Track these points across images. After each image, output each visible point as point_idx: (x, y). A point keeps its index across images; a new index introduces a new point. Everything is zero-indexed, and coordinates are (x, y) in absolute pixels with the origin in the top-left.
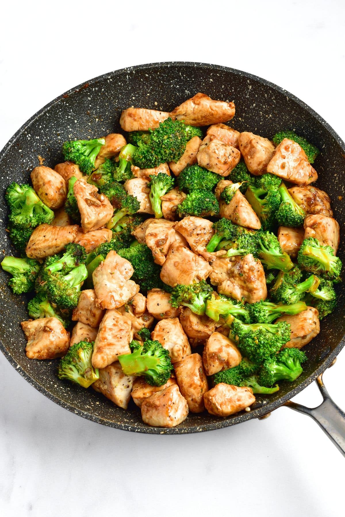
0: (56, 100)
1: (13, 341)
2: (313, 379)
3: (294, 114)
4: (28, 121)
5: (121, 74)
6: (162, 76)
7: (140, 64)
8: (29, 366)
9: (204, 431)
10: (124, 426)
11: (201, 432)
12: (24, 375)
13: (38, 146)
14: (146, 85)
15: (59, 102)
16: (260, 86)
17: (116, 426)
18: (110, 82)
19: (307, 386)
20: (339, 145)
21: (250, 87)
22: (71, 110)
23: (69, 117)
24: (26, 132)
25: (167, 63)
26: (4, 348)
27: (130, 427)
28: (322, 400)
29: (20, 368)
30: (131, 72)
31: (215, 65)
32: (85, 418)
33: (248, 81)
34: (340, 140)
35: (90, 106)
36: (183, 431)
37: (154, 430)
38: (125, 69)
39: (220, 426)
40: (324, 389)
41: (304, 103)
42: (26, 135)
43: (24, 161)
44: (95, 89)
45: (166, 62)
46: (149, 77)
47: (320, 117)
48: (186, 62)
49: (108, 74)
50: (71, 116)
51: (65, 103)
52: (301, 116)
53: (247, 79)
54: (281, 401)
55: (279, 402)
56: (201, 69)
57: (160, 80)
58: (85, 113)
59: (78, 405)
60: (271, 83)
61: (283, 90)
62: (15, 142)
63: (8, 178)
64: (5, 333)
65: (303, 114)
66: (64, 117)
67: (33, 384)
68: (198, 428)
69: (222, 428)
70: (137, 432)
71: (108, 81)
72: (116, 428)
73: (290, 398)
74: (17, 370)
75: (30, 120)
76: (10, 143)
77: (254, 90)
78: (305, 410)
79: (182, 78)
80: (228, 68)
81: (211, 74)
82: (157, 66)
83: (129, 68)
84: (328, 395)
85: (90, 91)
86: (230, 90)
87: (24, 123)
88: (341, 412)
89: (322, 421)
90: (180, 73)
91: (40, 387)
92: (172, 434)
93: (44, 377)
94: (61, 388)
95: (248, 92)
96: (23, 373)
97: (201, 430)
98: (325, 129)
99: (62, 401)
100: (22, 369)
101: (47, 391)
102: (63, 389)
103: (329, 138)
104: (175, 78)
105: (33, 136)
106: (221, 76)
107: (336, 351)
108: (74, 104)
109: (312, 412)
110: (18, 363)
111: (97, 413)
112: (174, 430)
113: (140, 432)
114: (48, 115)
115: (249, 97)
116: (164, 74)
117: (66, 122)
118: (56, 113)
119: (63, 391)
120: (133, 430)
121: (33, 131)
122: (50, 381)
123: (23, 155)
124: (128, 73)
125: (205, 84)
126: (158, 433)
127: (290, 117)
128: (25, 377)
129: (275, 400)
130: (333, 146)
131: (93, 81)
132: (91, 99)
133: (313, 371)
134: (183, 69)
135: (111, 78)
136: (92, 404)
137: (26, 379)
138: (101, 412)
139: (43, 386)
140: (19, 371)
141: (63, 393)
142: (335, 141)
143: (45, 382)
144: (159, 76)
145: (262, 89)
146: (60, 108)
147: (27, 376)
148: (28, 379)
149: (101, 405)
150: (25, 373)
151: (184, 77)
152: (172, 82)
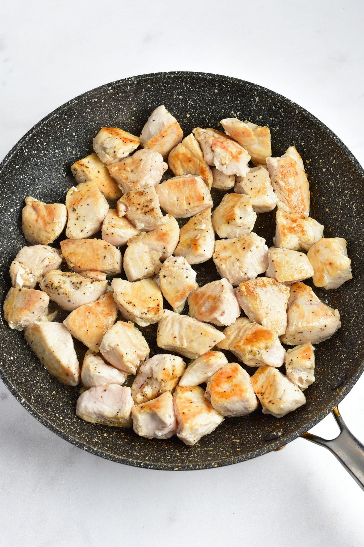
0: (54, 112)
1: (15, 371)
2: (330, 410)
3: (303, 127)
4: (25, 135)
5: (123, 85)
6: (165, 86)
7: (142, 74)
8: (33, 398)
9: (220, 466)
10: (137, 462)
11: (216, 467)
12: (30, 410)
13: (35, 161)
14: (148, 95)
15: (58, 114)
16: (268, 98)
17: (127, 462)
18: (110, 93)
19: (324, 417)
20: (351, 162)
21: (257, 99)
22: (70, 123)
23: (68, 130)
24: (23, 148)
25: (170, 73)
26: (8, 381)
27: (142, 464)
28: (339, 431)
29: (25, 402)
30: (133, 83)
31: (221, 76)
32: (96, 455)
33: (255, 93)
34: (353, 156)
35: (89, 117)
36: (198, 467)
37: (168, 466)
38: (127, 79)
39: (235, 461)
40: (340, 419)
41: (314, 116)
42: (23, 150)
43: (21, 177)
44: (95, 100)
45: (169, 72)
46: (150, 88)
47: (330, 131)
48: (190, 72)
49: (109, 85)
50: (70, 128)
51: (63, 115)
52: (311, 131)
53: (254, 91)
54: (298, 433)
55: (296, 434)
56: (206, 79)
57: (162, 90)
58: (83, 125)
59: (86, 440)
60: (280, 95)
61: (292, 102)
62: (12, 158)
63: (4, 195)
64: (6, 362)
65: (313, 128)
66: (62, 130)
67: (39, 419)
68: (213, 464)
69: (238, 463)
70: (150, 468)
72: (128, 465)
73: (307, 431)
74: (22, 404)
75: (27, 135)
76: (6, 159)
77: (261, 101)
78: (323, 442)
79: (186, 88)
80: (235, 79)
81: (217, 85)
82: (160, 76)
83: (130, 78)
84: (345, 426)
85: (90, 102)
86: (235, 101)
87: (21, 138)
88: (360, 445)
89: (340, 454)
90: (184, 84)
91: (46, 423)
92: (187, 470)
93: (49, 409)
94: (67, 419)
95: (254, 104)
96: (28, 408)
97: (216, 465)
98: (337, 144)
99: (71, 437)
100: (28, 403)
101: (54, 426)
102: (69, 421)
103: (340, 153)
104: (179, 88)
105: (30, 150)
106: (226, 87)
107: (353, 380)
108: (72, 116)
109: (329, 444)
110: (22, 397)
111: (106, 447)
112: (188, 466)
113: (153, 469)
114: (46, 129)
115: (256, 109)
116: (167, 84)
117: (64, 135)
118: (54, 126)
119: (69, 423)
120: (146, 467)
121: (30, 145)
122: (56, 413)
123: (20, 172)
124: (129, 84)
125: (210, 95)
126: (172, 469)
127: (299, 131)
128: (31, 412)
129: (291, 432)
130: (345, 162)
131: (93, 92)
132: (91, 111)
133: (330, 402)
134: (187, 79)
135: (112, 89)
136: (100, 437)
137: (32, 414)
138: (110, 445)
139: (49, 420)
140: (24, 405)
141: (69, 425)
142: (347, 157)
143: (51, 414)
144: (161, 86)
145: (270, 101)
146: (58, 121)
147: (33, 411)
148: (34, 414)
149: (109, 437)
150: (30, 407)
151: (187, 87)
152: (174, 92)
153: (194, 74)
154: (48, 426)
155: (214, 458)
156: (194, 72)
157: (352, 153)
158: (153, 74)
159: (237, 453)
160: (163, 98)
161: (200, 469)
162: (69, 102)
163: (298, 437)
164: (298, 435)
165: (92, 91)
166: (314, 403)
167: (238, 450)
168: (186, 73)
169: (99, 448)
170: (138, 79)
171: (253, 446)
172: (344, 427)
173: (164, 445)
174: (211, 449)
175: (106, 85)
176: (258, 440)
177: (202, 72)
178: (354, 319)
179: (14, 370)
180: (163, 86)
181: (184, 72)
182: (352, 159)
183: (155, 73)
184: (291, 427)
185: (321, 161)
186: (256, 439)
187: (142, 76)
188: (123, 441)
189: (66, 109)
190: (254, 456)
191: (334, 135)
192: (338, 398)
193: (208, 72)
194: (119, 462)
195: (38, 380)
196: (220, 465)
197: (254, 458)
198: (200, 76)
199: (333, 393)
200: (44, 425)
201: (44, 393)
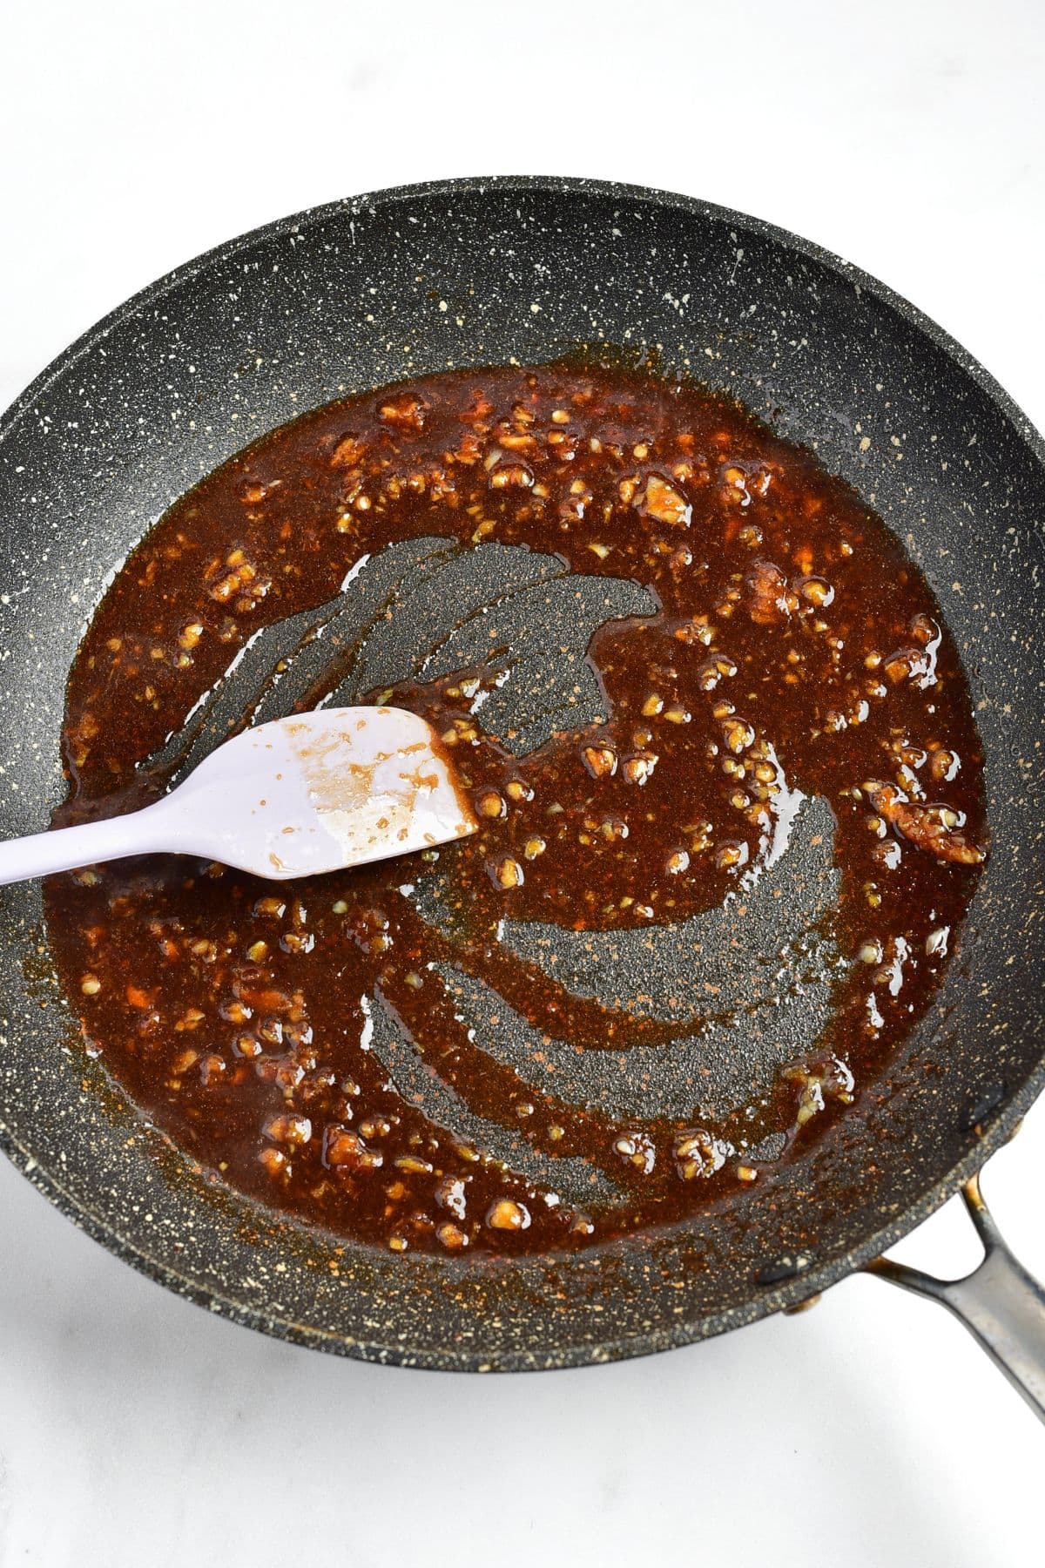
0: (128, 305)
1: (11, 1077)
2: (951, 1189)
3: (879, 337)
4: (41, 375)
5: (333, 220)
6: (462, 222)
7: (392, 186)
8: (64, 1159)
9: (616, 1360)
10: (368, 1349)
11: (605, 1363)
12: (51, 1193)
13: (74, 450)
14: (410, 249)
15: (140, 312)
16: (770, 252)
17: (339, 1348)
18: (298, 243)
19: (934, 1211)
20: (1021, 439)
21: (740, 253)
22: (177, 336)
23: (172, 357)
24: (36, 412)
25: (477, 181)
27: (384, 1354)
28: (982, 1252)
29: (35, 1169)
30: (364, 212)
31: (629, 187)
32: (245, 1325)
33: (733, 236)
34: (1026, 422)
35: (237, 319)
36: (550, 1361)
37: (459, 1359)
38: (346, 202)
39: (664, 1343)
40: (985, 1217)
41: (909, 304)
42: (35, 419)
43: (34, 500)
44: (251, 268)
45: (472, 179)
46: (419, 226)
47: (959, 348)
48: (536, 178)
49: (292, 220)
50: (177, 353)
51: (156, 313)
52: (902, 347)
53: (730, 230)
54: (854, 1261)
55: (848, 1263)
56: (583, 197)
57: (455, 234)
58: (220, 342)
59: (221, 1282)
60: (806, 242)
61: (844, 263)
62: (2, 444)
65: (909, 338)
66: (155, 358)
67: (78, 1219)
68: (597, 1352)
69: (670, 1349)
70: (408, 1366)
71: (292, 240)
72: (340, 1355)
73: (882, 1252)
74: (28, 1175)
75: (47, 373)
77: (751, 261)
78: (930, 1288)
79: (524, 226)
80: (670, 194)
81: (616, 214)
82: (444, 190)
83: (355, 198)
84: (999, 1238)
85: (235, 273)
86: (675, 262)
87: (29, 383)
88: (1040, 1294)
89: (981, 1322)
90: (518, 213)
91: (100, 1230)
92: (517, 1371)
93: (113, 1191)
94: (167, 1222)
95: (732, 270)
96: (45, 1186)
97: (605, 1357)
98: (979, 387)
99: (171, 1273)
100: (45, 1173)
101: (123, 1240)
102: (173, 1226)
103: (989, 414)
104: (504, 226)
105: (57, 421)
106: (646, 219)
107: (1022, 1100)
108: (184, 315)
109: (951, 1294)
110: (29, 1155)
111: (281, 1304)
112: (522, 1360)
113: (416, 1367)
114: (104, 354)
115: (737, 285)
116: (469, 216)
117: (161, 372)
118: (129, 347)
119: (173, 1233)
120: (394, 1361)
121: (58, 406)
122: (132, 1203)
123: (28, 483)
124: (352, 216)
125: (598, 243)
126: (473, 1368)
127: (867, 348)
128: (54, 1199)
129: (835, 1257)
130: (1004, 440)
131: (244, 241)
132: (240, 298)
133: (952, 1165)
134: (528, 200)
135: (301, 232)
136: (264, 1274)
137: (57, 1206)
138: (294, 1297)
139: (108, 1223)
140: (35, 1178)
141: (171, 1240)
142: (1010, 426)
143: (116, 1207)
144: (450, 221)
145: (778, 260)
146: (142, 331)
147: (59, 1195)
148: (64, 1204)
149: (292, 1275)
150: (50, 1185)
151: (529, 222)
152: (491, 238)
153: (548, 184)
154: (105, 1240)
155: (602, 1335)
156: (547, 177)
157: (1023, 414)
158: (425, 184)
159: (673, 1319)
160: (459, 258)
161: (555, 1368)
162: (171, 274)
163: (853, 1271)
164: (854, 1265)
165: (242, 238)
166: (908, 1171)
167: (677, 1310)
168: (524, 180)
169: (257, 1307)
170: (378, 202)
171: (723, 1299)
172: (996, 1242)
173: (458, 1297)
174: (599, 1308)
175: (283, 220)
176: (738, 1282)
177: (572, 176)
178: (1032, 915)
179: (9, 1074)
180: (455, 219)
181: (517, 177)
182: (1023, 430)
183: (432, 183)
184: (837, 1242)
185: (934, 438)
186: (732, 1278)
187: (392, 191)
188: (333, 1286)
189: (164, 293)
190: (720, 1329)
191: (970, 359)
192: (975, 1153)
193: (589, 178)
194: (313, 1348)
195: (81, 1104)
196: (617, 1357)
197: (719, 1334)
198: (566, 187)
199: (965, 1138)
200: (92, 1236)
201: (99, 1143)
